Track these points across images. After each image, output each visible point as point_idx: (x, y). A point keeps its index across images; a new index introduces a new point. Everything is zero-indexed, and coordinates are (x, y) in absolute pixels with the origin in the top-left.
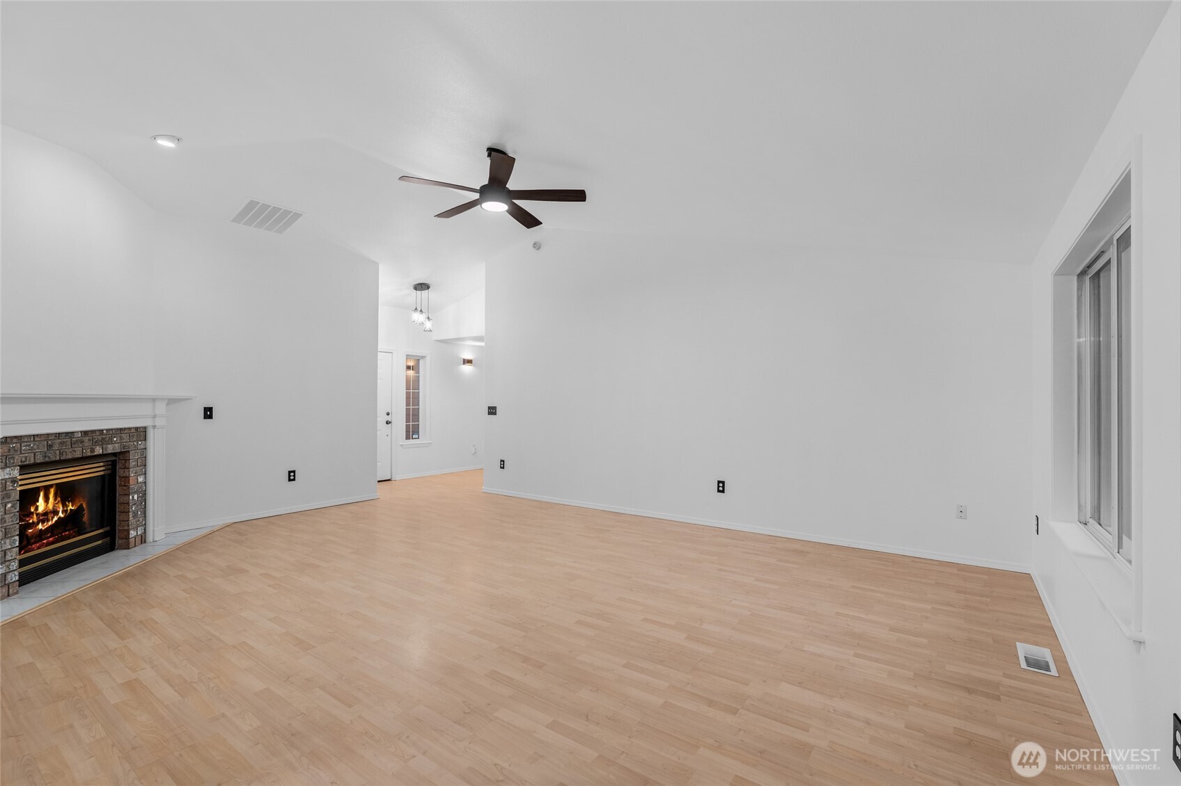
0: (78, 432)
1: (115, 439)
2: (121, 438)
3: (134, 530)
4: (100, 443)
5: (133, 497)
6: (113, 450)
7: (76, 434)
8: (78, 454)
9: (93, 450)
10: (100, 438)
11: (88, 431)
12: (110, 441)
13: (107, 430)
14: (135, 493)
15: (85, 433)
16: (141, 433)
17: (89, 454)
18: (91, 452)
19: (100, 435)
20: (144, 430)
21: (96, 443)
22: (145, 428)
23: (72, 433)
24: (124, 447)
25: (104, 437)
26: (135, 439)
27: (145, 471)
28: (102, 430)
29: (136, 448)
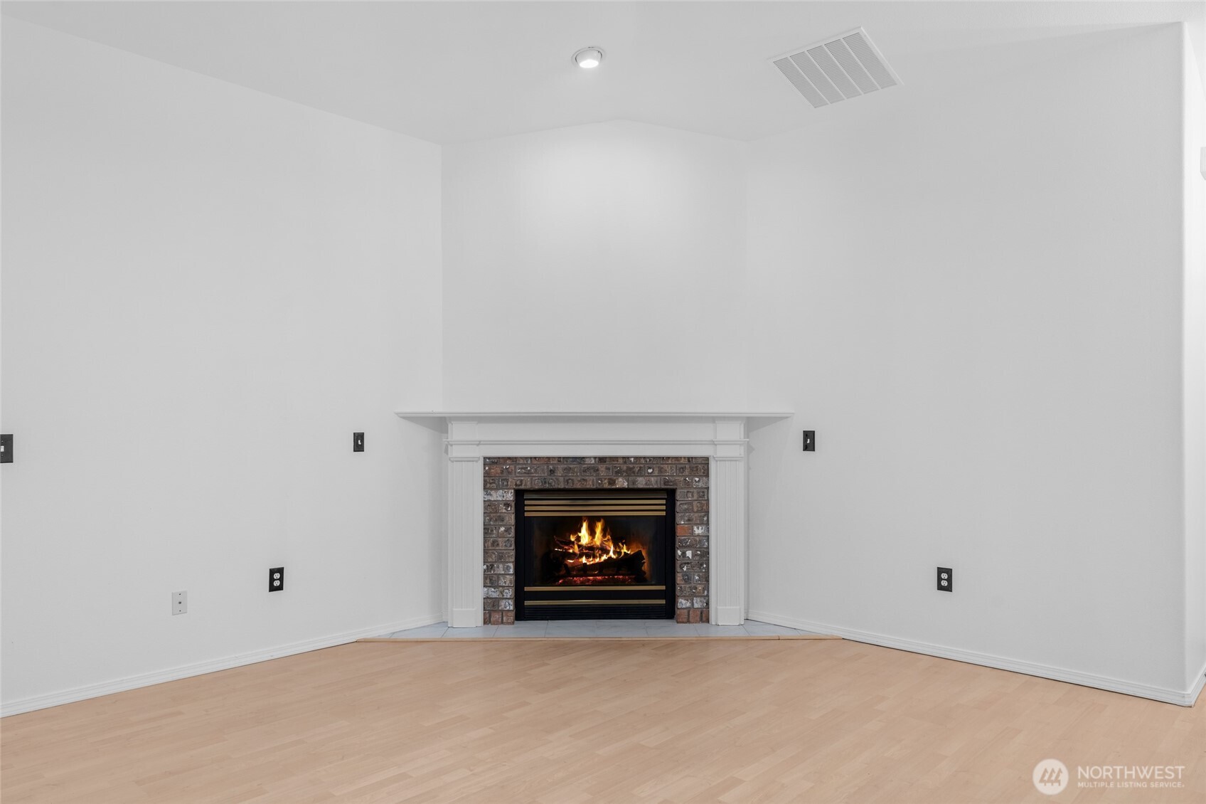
0: (590, 458)
1: (650, 471)
2: (661, 470)
3: (686, 598)
4: (625, 474)
5: (684, 553)
6: (646, 484)
7: (587, 460)
8: (589, 485)
9: (612, 482)
10: (625, 468)
11: (606, 458)
12: (641, 473)
13: (636, 458)
14: (689, 547)
15: (602, 460)
16: (700, 466)
17: (606, 486)
18: (610, 484)
19: (625, 463)
20: (706, 461)
21: (619, 473)
22: (707, 459)
23: (582, 458)
24: (666, 482)
25: (631, 466)
26: (687, 472)
27: (708, 520)
28: (628, 458)
29: (688, 484)
